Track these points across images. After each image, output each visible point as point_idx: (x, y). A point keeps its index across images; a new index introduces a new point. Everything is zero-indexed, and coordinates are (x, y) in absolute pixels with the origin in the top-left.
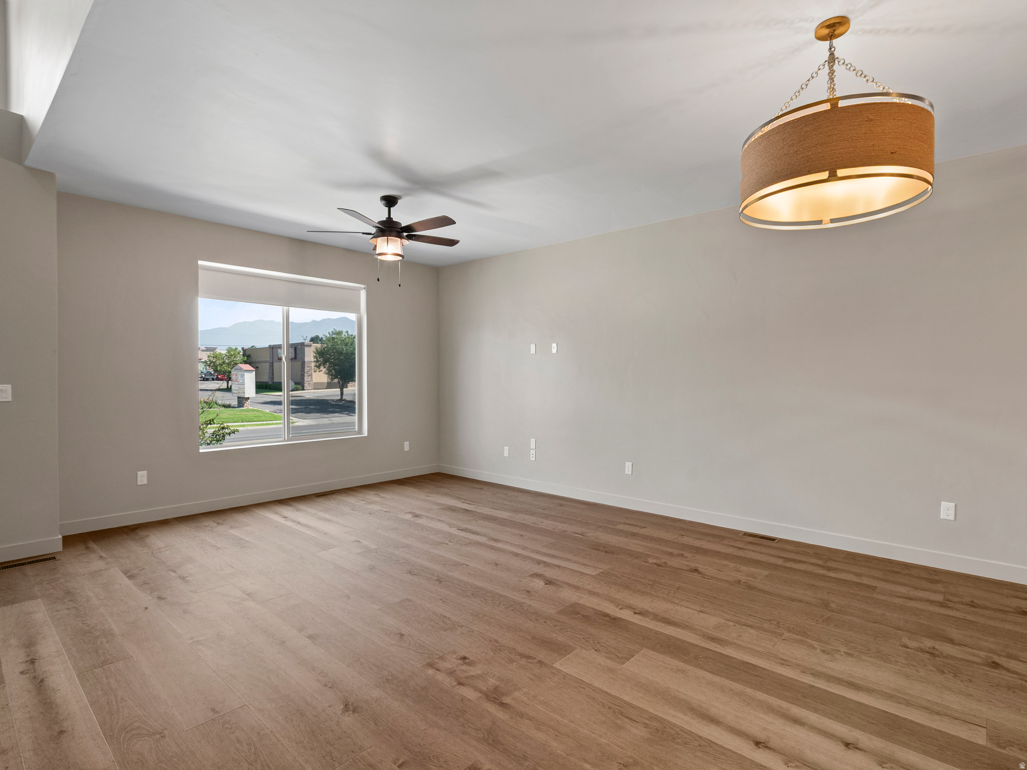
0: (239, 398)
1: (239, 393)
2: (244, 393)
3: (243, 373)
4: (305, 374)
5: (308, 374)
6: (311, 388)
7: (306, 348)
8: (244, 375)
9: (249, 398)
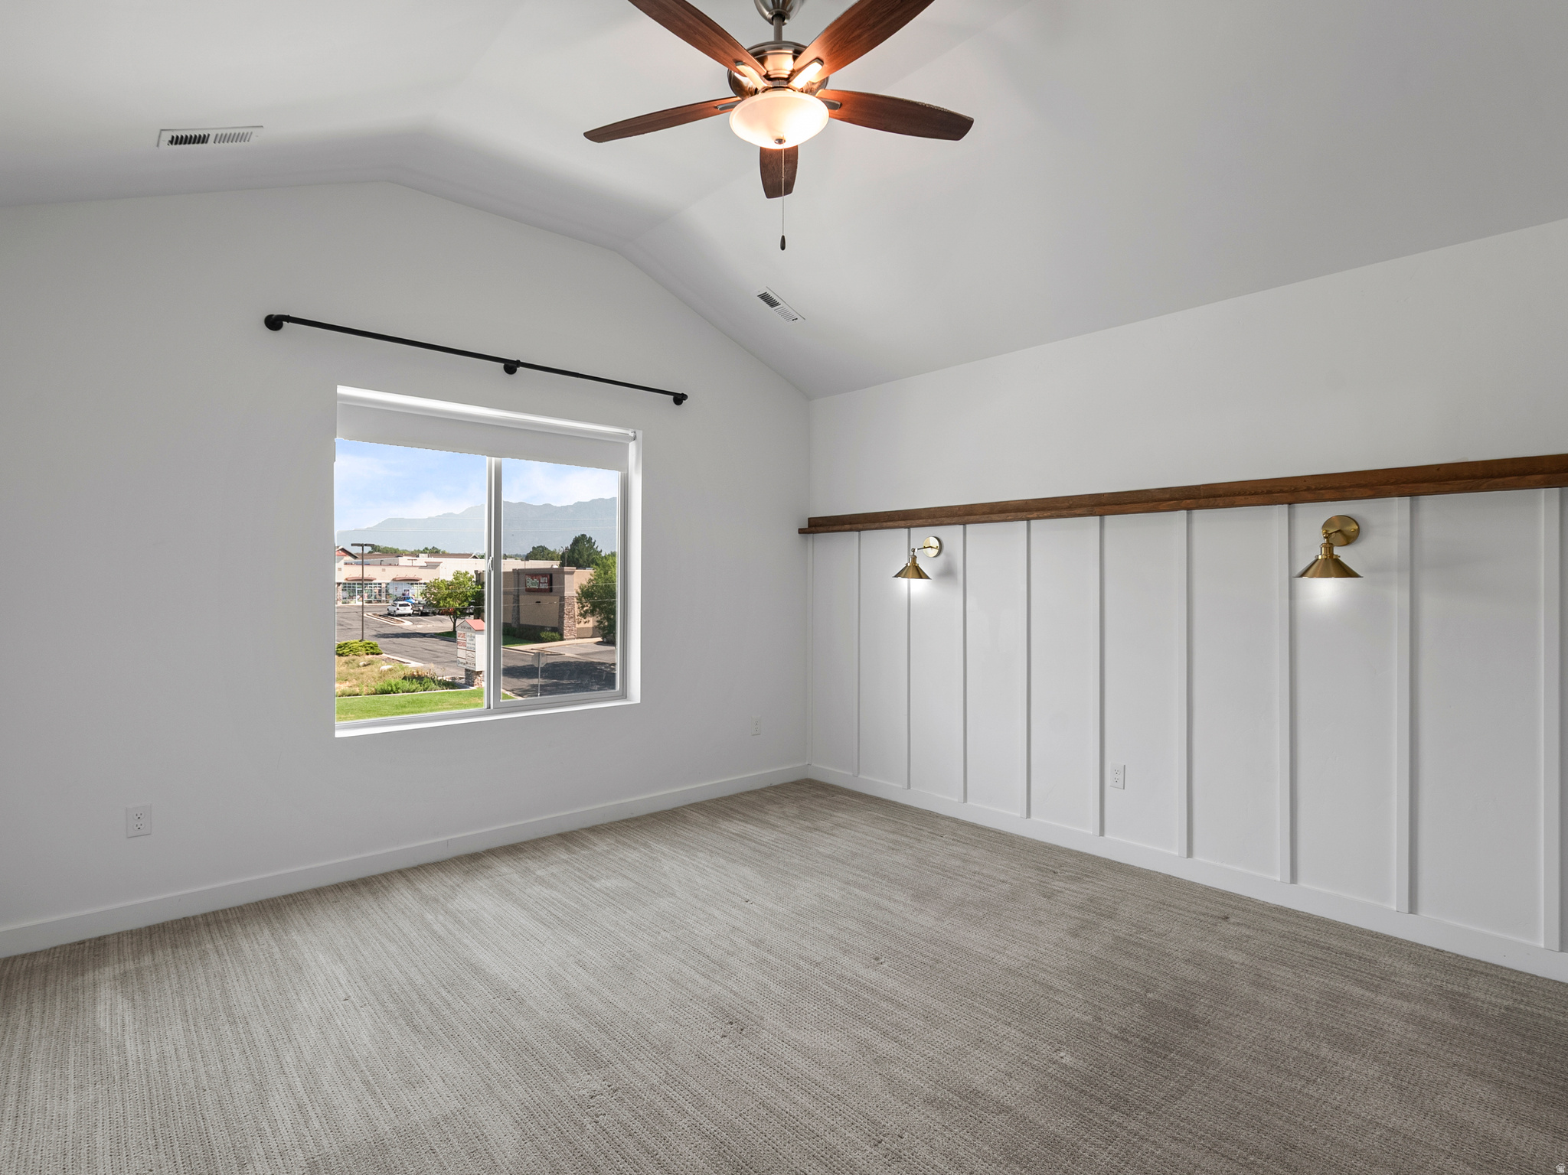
0: (466, 670)
1: (467, 663)
2: (475, 665)
3: (473, 634)
4: (565, 616)
5: (569, 615)
6: (573, 637)
7: (566, 576)
8: (474, 637)
9: (481, 672)
